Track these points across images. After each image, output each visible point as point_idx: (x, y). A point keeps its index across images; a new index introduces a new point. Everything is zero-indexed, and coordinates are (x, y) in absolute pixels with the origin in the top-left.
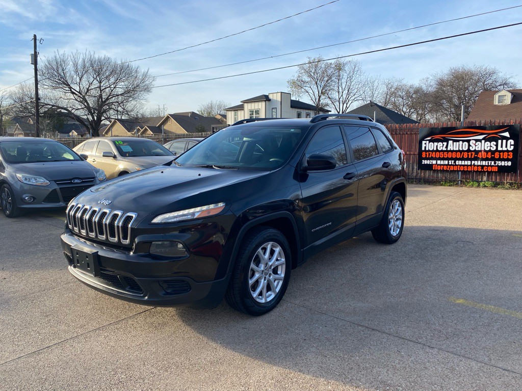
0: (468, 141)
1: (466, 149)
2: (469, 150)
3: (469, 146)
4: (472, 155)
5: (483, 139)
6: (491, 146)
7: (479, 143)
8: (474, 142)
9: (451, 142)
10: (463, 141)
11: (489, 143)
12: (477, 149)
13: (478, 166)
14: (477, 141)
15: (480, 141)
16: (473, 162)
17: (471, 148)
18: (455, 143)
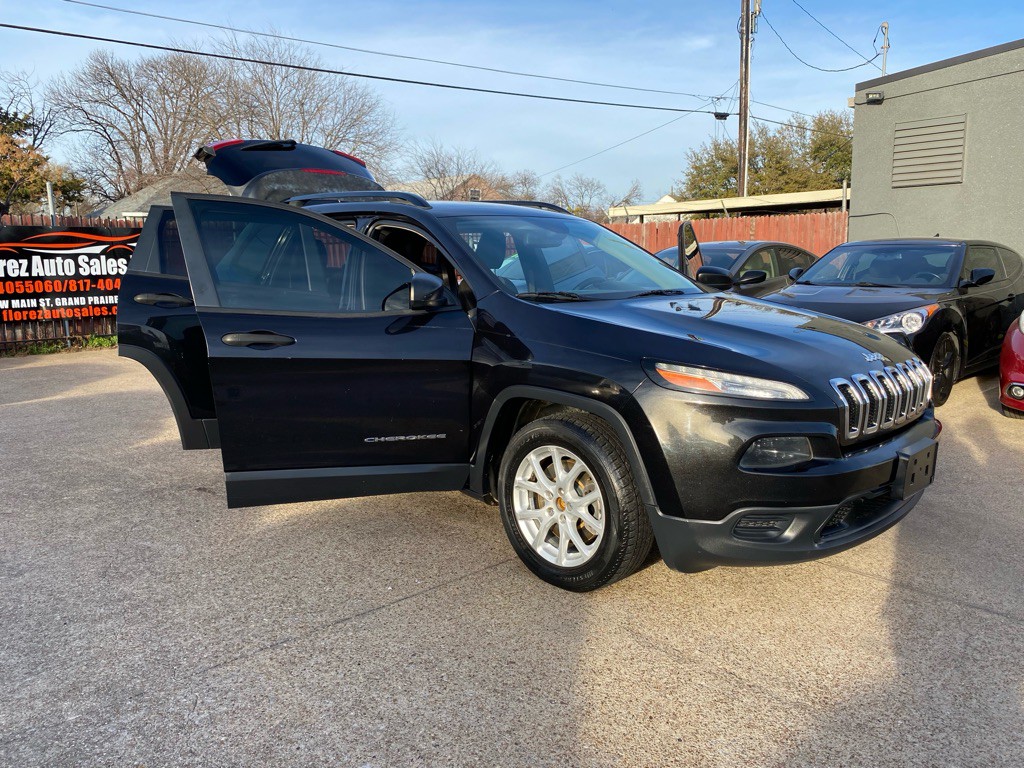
0: (75, 257)
1: (73, 273)
2: (77, 276)
3: (78, 266)
4: (85, 284)
5: (103, 253)
6: (118, 267)
7: (96, 260)
8: (86, 259)
9: (36, 259)
10: (64, 257)
11: (113, 260)
12: (94, 273)
13: (100, 306)
14: (91, 256)
15: (97, 256)
16: (90, 299)
17: (81, 270)
18: (46, 261)
